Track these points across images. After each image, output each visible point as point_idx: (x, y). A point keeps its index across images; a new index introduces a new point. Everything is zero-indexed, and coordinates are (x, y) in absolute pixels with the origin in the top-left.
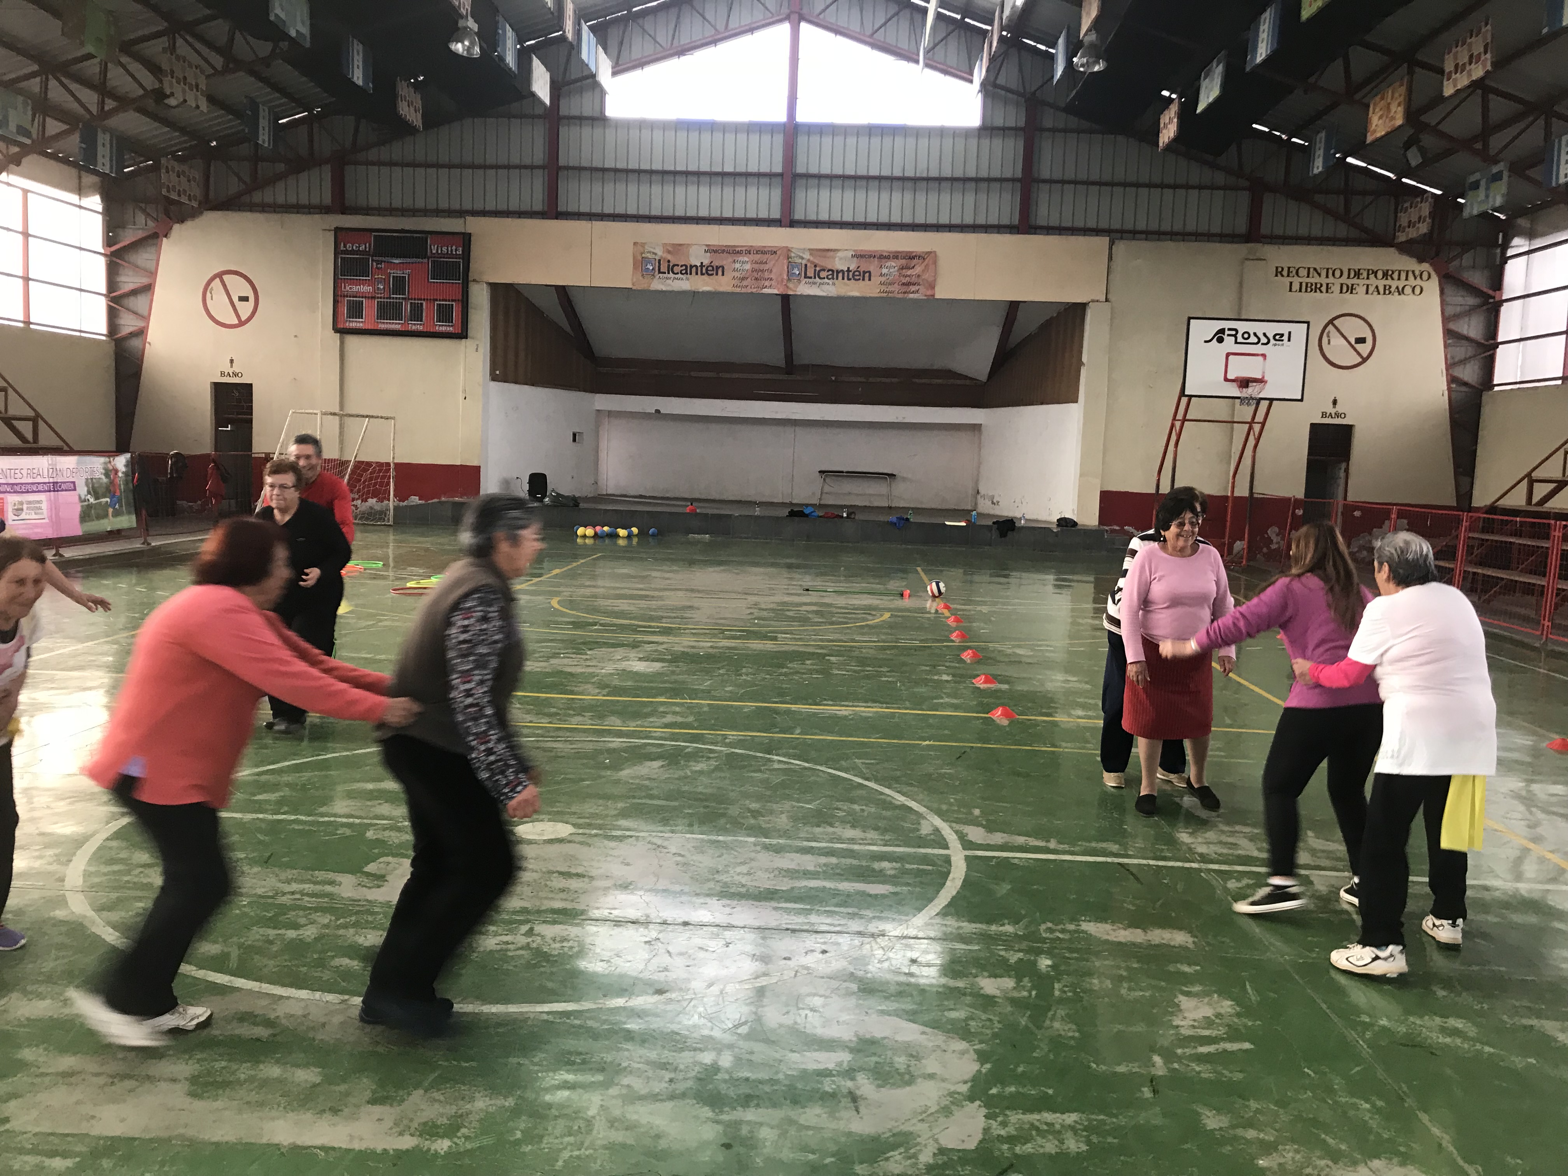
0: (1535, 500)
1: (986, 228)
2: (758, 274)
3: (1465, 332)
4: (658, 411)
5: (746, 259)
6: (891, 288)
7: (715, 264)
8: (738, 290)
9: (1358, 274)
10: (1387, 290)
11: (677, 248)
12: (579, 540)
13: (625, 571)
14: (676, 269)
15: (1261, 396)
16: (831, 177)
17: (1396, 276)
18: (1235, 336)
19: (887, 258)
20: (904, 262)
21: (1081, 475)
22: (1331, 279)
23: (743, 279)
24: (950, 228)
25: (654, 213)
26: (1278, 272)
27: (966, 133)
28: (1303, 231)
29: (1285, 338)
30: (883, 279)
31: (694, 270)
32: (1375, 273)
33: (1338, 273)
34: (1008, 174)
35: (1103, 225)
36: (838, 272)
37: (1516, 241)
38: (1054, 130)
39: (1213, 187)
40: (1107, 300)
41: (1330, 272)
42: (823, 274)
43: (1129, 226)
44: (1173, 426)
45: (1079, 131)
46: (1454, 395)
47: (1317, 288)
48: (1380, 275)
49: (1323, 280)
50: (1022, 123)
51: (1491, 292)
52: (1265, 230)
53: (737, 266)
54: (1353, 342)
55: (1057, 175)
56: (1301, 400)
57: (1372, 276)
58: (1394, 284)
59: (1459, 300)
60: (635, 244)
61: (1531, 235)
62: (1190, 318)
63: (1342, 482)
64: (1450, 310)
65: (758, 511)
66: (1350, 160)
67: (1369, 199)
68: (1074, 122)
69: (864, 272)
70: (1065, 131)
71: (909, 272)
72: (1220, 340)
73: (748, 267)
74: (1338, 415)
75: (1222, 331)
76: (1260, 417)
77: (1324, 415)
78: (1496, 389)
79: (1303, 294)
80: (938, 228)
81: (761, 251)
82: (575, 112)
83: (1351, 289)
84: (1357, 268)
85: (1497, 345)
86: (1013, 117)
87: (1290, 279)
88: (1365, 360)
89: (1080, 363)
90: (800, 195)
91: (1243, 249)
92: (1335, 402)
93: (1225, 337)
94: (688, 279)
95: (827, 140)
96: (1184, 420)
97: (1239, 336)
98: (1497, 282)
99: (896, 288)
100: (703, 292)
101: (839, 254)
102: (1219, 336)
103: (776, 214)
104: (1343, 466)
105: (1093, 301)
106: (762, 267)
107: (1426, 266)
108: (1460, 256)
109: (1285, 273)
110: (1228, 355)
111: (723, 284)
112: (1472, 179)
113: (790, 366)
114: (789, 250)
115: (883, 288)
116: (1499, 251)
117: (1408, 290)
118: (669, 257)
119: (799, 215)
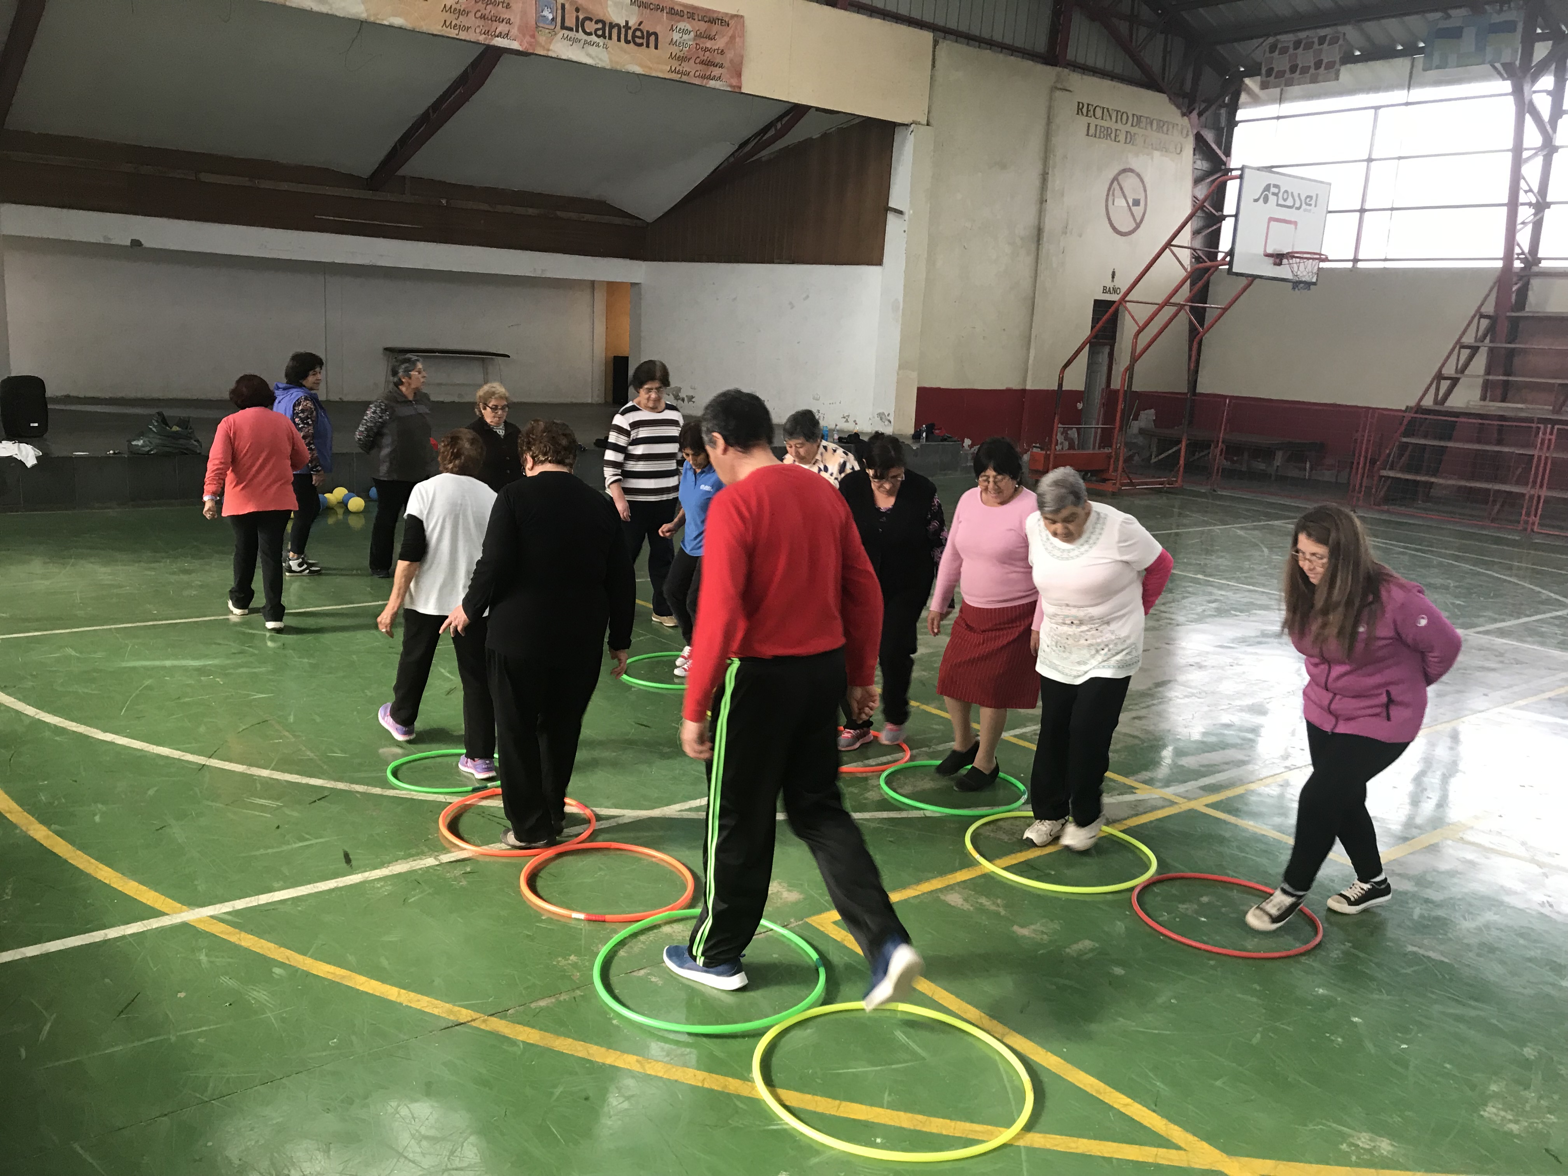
0: (1439, 398)
2: (487, 10)
4: (136, 243)
6: (686, 67)
8: (453, 33)
9: (1139, 122)
10: (1158, 145)
17: (1165, 129)
19: (680, 14)
20: (703, 26)
21: (901, 367)
22: (1119, 125)
23: (459, 13)
26: (1080, 109)
33: (1124, 118)
36: (612, 26)
40: (928, 123)
41: (1120, 116)
42: (590, 26)
43: (947, 22)
47: (1108, 134)
48: (1155, 125)
49: (1113, 125)
51: (1224, 158)
52: (1072, 53)
57: (1149, 126)
58: (1164, 138)
59: (1201, 162)
63: (1105, 369)
64: (1196, 174)
69: (649, 34)
71: (709, 44)
72: (1266, 201)
74: (1114, 290)
77: (1105, 290)
79: (1097, 140)
83: (1133, 140)
84: (1139, 114)
85: (1222, 218)
87: (1088, 120)
88: (1137, 226)
89: (885, 210)
92: (1113, 275)
98: (1227, 146)
99: (690, 67)
105: (912, 120)
107: (1186, 122)
108: (1204, 112)
109: (1084, 111)
110: (1270, 221)
111: (426, 16)
113: (376, 176)
115: (675, 65)
117: (1172, 147)
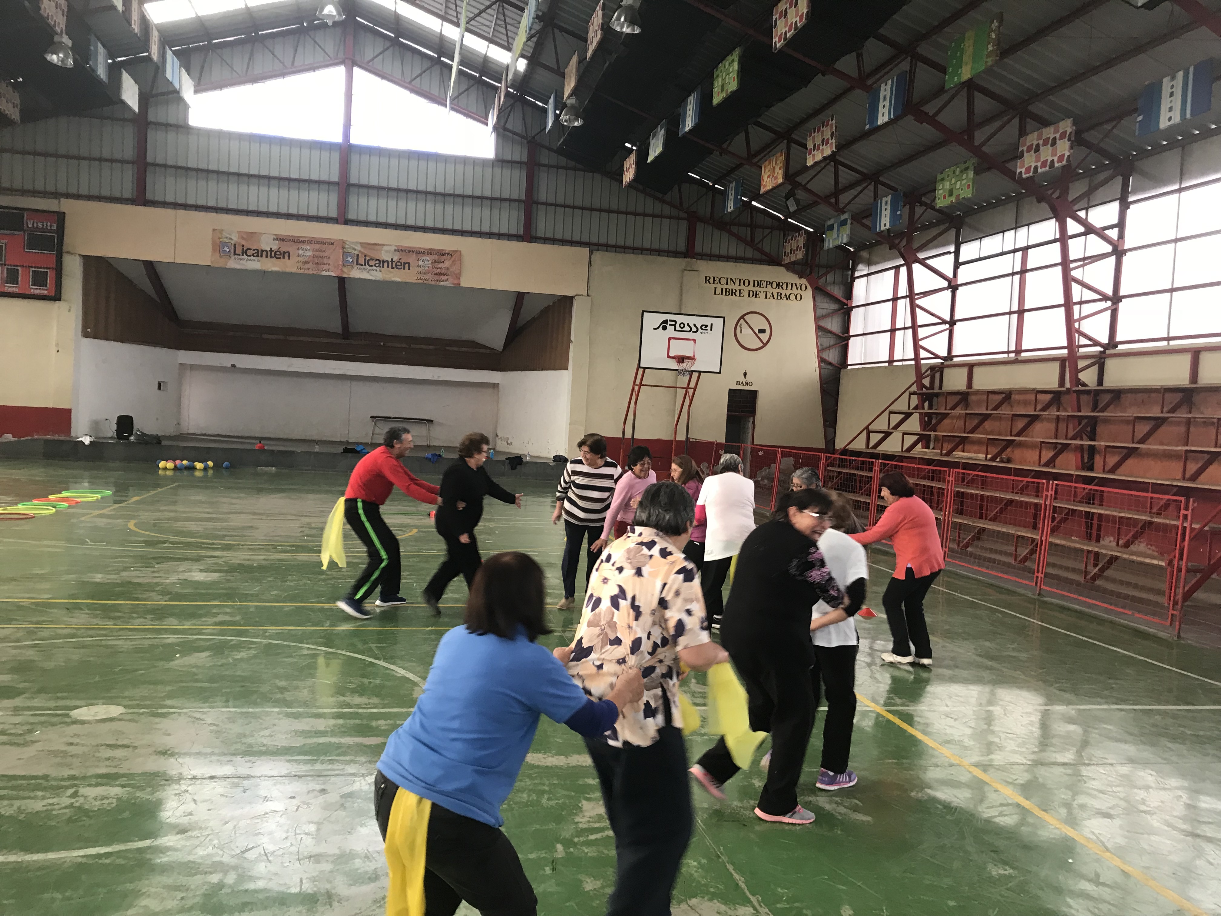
0: (871, 444)
1: (499, 236)
2: (318, 260)
3: (829, 328)
4: (233, 366)
5: (308, 247)
6: (426, 277)
7: (282, 250)
8: (302, 271)
9: (760, 284)
10: (779, 296)
11: (251, 235)
12: (160, 472)
13: (199, 498)
14: (249, 252)
15: (693, 369)
16: (379, 188)
17: (784, 286)
18: (675, 325)
19: (423, 253)
20: (436, 257)
21: (570, 424)
22: (742, 287)
23: (306, 263)
24: (472, 234)
25: (231, 206)
26: (707, 280)
27: (484, 163)
28: (723, 252)
29: (709, 328)
30: (420, 269)
31: (264, 253)
32: (771, 284)
33: (747, 283)
34: (515, 196)
35: (585, 239)
36: (384, 262)
37: (860, 267)
38: (549, 166)
39: (661, 217)
40: (588, 295)
41: (742, 282)
42: (371, 263)
43: (603, 241)
44: (633, 389)
45: (566, 168)
46: (822, 371)
47: (732, 293)
48: (774, 285)
49: (737, 287)
50: (525, 159)
51: (845, 301)
52: (698, 249)
53: (301, 252)
54: (757, 332)
55: (551, 200)
56: (720, 373)
57: (769, 286)
58: (784, 292)
59: (826, 305)
60: (214, 230)
61: (869, 263)
62: (643, 312)
63: (750, 431)
64: (820, 312)
65: (317, 449)
66: (754, 203)
67: (767, 231)
68: (563, 161)
69: (405, 263)
70: (557, 167)
71: (440, 265)
72: (665, 328)
73: (309, 253)
74: (747, 384)
75: (665, 322)
76: (692, 385)
77: (738, 383)
78: (849, 367)
79: (724, 296)
80: (462, 233)
81: (321, 242)
82: (162, 120)
83: (755, 295)
84: (759, 279)
85: (849, 338)
86: (519, 154)
87: (715, 286)
88: (765, 345)
89: (569, 341)
90: (353, 200)
91: (682, 262)
92: (745, 374)
93: (668, 326)
94: (258, 261)
95: (375, 160)
96: (641, 385)
97: (677, 325)
98: (849, 294)
99: (429, 276)
100: (271, 272)
101: (385, 248)
102: (664, 325)
103: (333, 214)
104: (751, 419)
105: (578, 295)
106: (321, 254)
107: (804, 281)
108: (825, 274)
109: (711, 281)
110: (670, 339)
111: (290, 266)
112: (829, 223)
113: (346, 332)
114: (344, 242)
115: (420, 276)
116: (850, 273)
117: (793, 297)
118: (243, 243)
119: (352, 216)
